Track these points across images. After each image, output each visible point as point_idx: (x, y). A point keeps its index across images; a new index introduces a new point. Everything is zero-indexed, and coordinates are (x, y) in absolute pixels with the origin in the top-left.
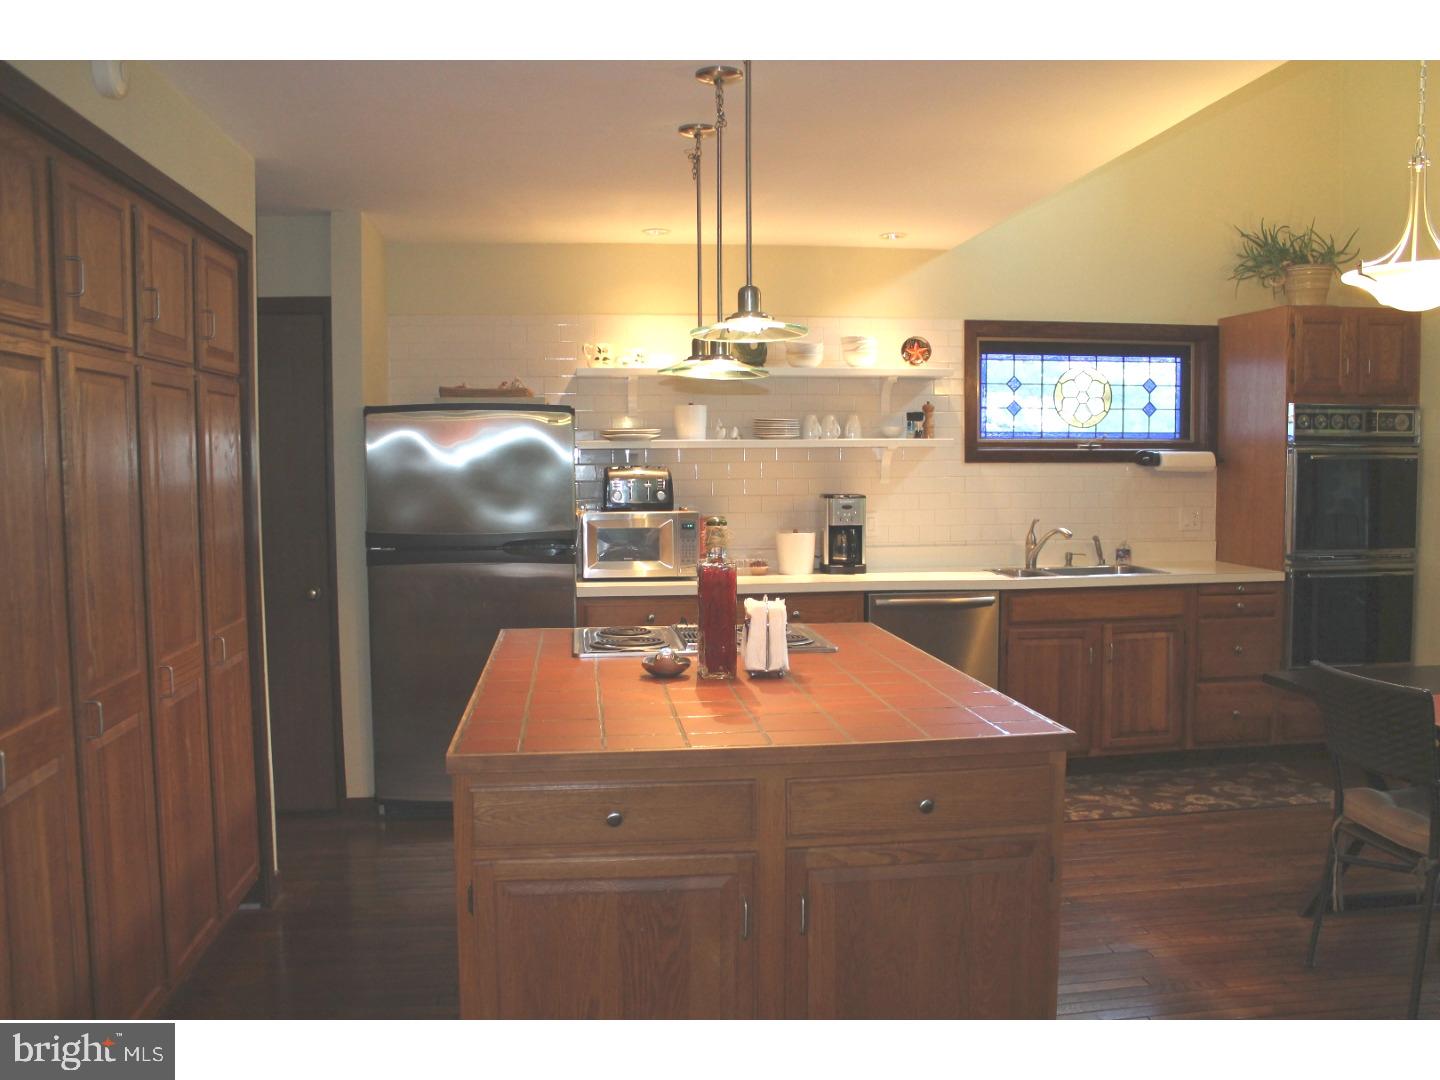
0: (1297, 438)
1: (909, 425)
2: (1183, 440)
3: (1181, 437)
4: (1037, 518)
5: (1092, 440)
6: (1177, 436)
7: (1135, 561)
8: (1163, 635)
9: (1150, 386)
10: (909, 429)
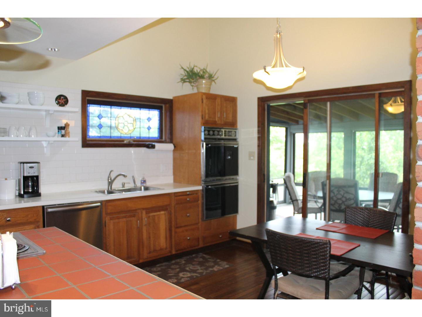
0: (205, 138)
1: (59, 132)
2: (160, 140)
3: (160, 139)
4: (112, 170)
5: (130, 139)
6: (159, 138)
7: (148, 184)
8: (163, 212)
9: (149, 119)
10: (58, 133)
